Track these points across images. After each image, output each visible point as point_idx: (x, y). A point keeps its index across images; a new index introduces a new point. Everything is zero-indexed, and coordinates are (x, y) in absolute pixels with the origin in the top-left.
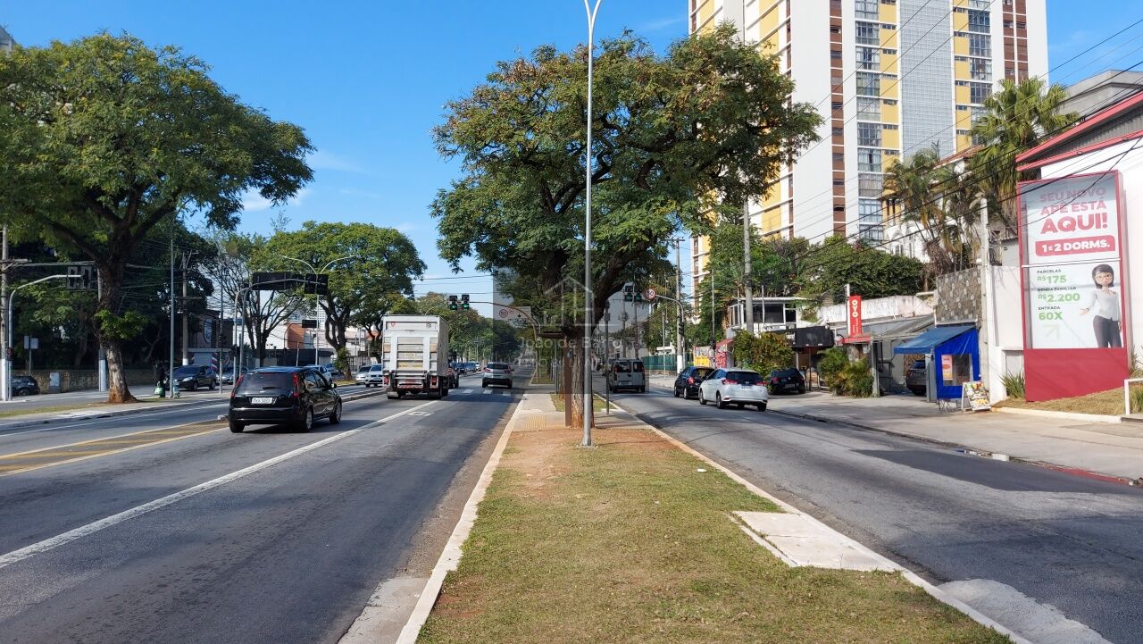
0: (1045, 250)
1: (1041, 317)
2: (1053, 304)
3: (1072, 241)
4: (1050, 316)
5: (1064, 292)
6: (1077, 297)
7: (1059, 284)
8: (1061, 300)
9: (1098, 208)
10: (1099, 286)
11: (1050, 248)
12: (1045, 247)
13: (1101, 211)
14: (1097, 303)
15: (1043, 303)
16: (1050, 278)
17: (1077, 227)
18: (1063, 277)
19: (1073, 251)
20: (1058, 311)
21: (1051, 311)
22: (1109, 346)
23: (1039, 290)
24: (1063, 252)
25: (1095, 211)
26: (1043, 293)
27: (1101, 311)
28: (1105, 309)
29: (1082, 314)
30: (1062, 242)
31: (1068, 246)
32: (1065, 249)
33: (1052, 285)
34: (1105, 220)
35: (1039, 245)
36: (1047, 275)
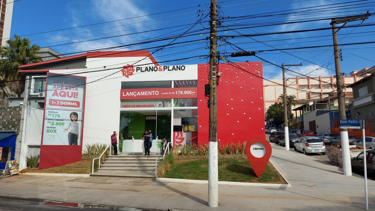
0: (53, 103)
1: (48, 131)
2: (53, 126)
3: (64, 101)
4: (51, 131)
5: (58, 122)
6: (63, 124)
7: (57, 118)
8: (57, 125)
9: (75, 90)
10: (72, 120)
11: (55, 103)
12: (53, 101)
13: (76, 91)
14: (70, 127)
15: (49, 125)
16: (53, 115)
17: (66, 96)
18: (59, 115)
19: (64, 105)
20: (55, 129)
21: (53, 129)
22: (73, 145)
23: (48, 119)
24: (60, 105)
25: (74, 91)
26: (50, 121)
27: (72, 130)
28: (73, 130)
29: (64, 131)
30: (60, 101)
31: (62, 103)
32: (61, 104)
33: (54, 118)
34: (77, 95)
35: (51, 100)
36: (52, 114)
